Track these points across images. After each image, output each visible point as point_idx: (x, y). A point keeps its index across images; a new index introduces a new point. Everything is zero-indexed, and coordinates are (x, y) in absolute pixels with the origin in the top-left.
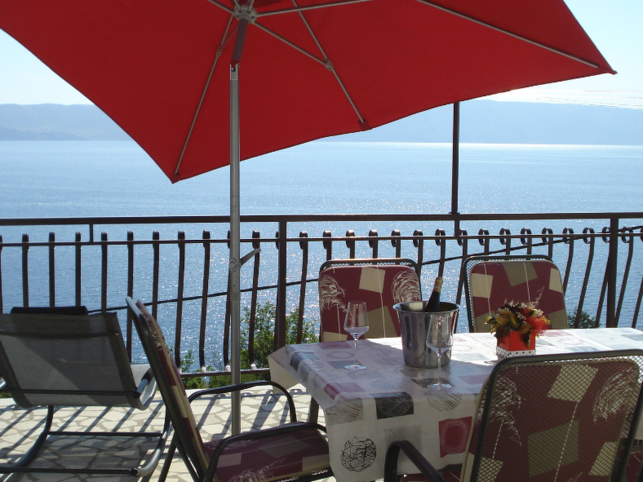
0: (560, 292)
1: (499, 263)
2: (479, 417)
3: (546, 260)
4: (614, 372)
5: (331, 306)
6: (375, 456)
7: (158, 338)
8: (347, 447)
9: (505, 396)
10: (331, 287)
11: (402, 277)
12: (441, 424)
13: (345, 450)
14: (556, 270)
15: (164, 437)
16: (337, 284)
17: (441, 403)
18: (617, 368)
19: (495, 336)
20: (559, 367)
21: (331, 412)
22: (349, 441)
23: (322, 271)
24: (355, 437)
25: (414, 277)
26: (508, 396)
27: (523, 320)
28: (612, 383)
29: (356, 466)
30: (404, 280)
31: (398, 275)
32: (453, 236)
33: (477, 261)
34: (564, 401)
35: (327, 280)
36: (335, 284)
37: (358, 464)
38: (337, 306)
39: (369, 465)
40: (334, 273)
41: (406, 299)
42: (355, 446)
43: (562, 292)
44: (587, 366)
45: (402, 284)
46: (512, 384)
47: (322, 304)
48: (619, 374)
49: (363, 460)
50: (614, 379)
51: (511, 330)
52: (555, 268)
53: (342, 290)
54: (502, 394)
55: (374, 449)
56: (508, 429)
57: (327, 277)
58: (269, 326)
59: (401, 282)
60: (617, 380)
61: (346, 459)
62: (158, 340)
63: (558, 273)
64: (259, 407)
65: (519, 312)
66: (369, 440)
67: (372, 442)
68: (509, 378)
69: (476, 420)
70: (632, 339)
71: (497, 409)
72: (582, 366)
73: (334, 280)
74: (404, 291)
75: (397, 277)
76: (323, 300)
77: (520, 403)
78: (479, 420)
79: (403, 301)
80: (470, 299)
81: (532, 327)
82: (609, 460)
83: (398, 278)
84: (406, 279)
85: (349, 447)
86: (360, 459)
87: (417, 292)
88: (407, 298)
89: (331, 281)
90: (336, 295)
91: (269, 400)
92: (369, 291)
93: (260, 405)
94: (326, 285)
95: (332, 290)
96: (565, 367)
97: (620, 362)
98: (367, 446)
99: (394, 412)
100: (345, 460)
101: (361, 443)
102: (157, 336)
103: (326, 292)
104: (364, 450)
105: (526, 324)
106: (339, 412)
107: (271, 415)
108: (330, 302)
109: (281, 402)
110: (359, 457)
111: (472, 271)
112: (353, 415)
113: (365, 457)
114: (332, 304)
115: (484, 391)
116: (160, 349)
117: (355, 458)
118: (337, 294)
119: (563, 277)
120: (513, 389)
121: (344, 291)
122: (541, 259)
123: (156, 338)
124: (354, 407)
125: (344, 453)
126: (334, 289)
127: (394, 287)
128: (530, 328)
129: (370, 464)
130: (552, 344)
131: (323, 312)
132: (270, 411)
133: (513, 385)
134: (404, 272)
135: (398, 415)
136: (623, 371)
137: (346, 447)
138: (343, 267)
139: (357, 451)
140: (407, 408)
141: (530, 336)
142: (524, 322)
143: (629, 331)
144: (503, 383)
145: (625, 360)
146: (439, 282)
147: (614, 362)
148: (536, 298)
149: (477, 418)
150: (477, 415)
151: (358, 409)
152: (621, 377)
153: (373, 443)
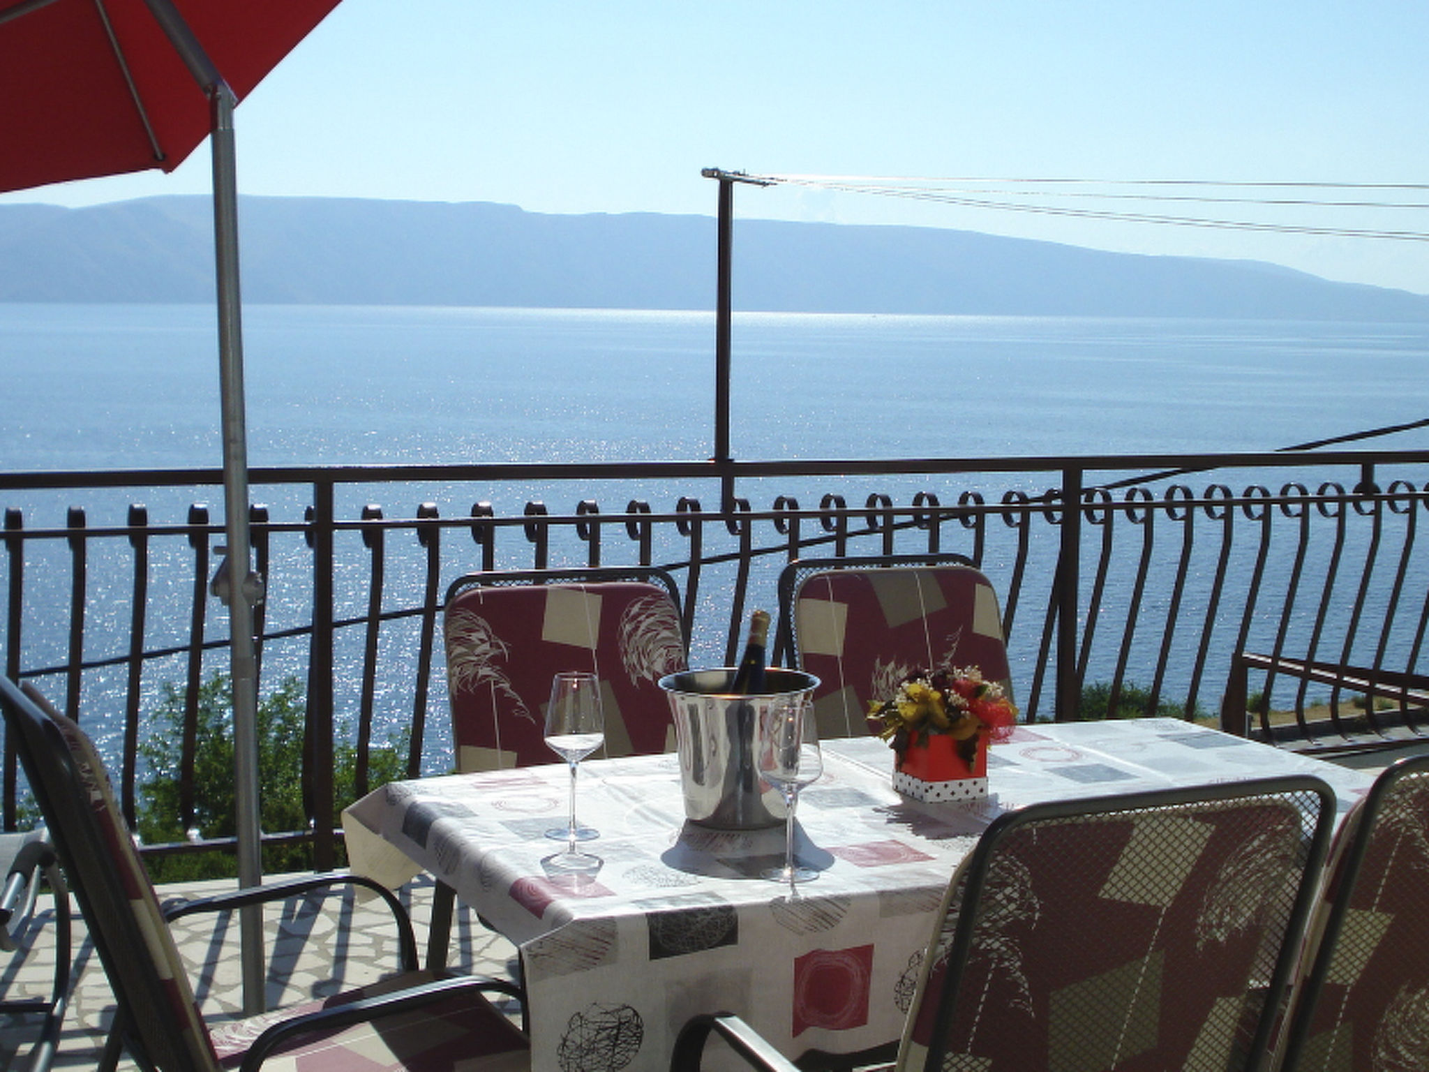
0: (997, 640)
1: (861, 574)
2: (941, 954)
3: (962, 565)
4: (1249, 833)
5: (476, 685)
6: (639, 1044)
7: (95, 779)
8: (573, 1026)
9: (1004, 902)
10: (475, 637)
11: (642, 611)
12: (800, 963)
13: (569, 1033)
14: (985, 587)
15: (56, 1011)
16: (490, 631)
17: (800, 915)
18: (1255, 822)
19: (892, 746)
20: (1128, 825)
21: (540, 951)
22: (579, 1014)
23: (451, 600)
24: (595, 1004)
25: (670, 611)
26: (1010, 899)
27: (959, 708)
28: (1244, 857)
29: (595, 1066)
30: (647, 617)
31: (632, 606)
32: (719, 512)
33: (811, 569)
34: (1120, 903)
35: (466, 621)
36: (486, 630)
37: (599, 1062)
38: (492, 683)
39: (623, 1064)
40: (481, 602)
41: (652, 663)
42: (594, 1023)
43: (1000, 639)
44: (1191, 820)
45: (643, 627)
46: (1023, 872)
47: (455, 679)
48: (1260, 834)
49: (610, 1053)
50: (1250, 848)
51: (933, 733)
52: (985, 582)
53: (503, 647)
54: (999, 897)
55: (638, 1026)
56: (1008, 979)
57: (464, 615)
58: (222, 726)
59: (640, 622)
60: (1255, 851)
61: (571, 1053)
62: (95, 783)
63: (993, 596)
64: (278, 928)
65: (950, 688)
66: (628, 1007)
67: (634, 1011)
68: (1018, 857)
69: (933, 963)
70: (1183, 743)
71: (985, 932)
72: (1180, 821)
73: (482, 621)
74: (648, 641)
75: (630, 611)
76: (457, 670)
77: (1037, 915)
78: (939, 962)
79: (645, 666)
80: (797, 659)
81: (983, 725)
82: (1222, 1037)
83: (632, 613)
84: (653, 615)
85: (577, 1028)
86: (603, 1051)
87: (677, 647)
88: (655, 661)
89: (474, 623)
90: (487, 656)
91: (298, 908)
92: (566, 645)
93: (279, 922)
94: (464, 634)
95: (478, 645)
96: (1142, 825)
97: (1263, 807)
98: (623, 1021)
99: (690, 941)
100: (567, 1055)
101: (609, 1015)
102: (91, 775)
103: (464, 650)
104: (615, 1031)
105: (968, 718)
106: (560, 950)
107: (309, 946)
108: (474, 673)
109: (328, 913)
110: (602, 1048)
111: (801, 594)
112: (594, 954)
113: (615, 1045)
114: (478, 678)
115: (956, 893)
116: (101, 806)
117: (591, 1051)
118: (492, 654)
119: (1003, 604)
120: (1023, 883)
121: (505, 645)
122: (951, 564)
123: (89, 778)
124: (596, 936)
125: (565, 1040)
126: (482, 642)
127: (622, 633)
128: (979, 727)
129: (627, 1061)
130: (1013, 761)
131: (456, 699)
132: (305, 937)
133: (1025, 873)
134: (646, 599)
135: (701, 948)
136: (1269, 828)
137: (570, 1027)
138: (510, 588)
139: (598, 1033)
140: (724, 931)
141: (977, 745)
142: (963, 712)
143: (1172, 726)
144: (1002, 868)
145: (1274, 801)
146: (761, 622)
147: (1250, 809)
148: (945, 655)
149: (933, 958)
150: (933, 950)
151: (606, 940)
152: (1263, 844)
153: (636, 1013)
